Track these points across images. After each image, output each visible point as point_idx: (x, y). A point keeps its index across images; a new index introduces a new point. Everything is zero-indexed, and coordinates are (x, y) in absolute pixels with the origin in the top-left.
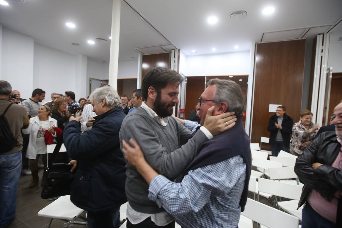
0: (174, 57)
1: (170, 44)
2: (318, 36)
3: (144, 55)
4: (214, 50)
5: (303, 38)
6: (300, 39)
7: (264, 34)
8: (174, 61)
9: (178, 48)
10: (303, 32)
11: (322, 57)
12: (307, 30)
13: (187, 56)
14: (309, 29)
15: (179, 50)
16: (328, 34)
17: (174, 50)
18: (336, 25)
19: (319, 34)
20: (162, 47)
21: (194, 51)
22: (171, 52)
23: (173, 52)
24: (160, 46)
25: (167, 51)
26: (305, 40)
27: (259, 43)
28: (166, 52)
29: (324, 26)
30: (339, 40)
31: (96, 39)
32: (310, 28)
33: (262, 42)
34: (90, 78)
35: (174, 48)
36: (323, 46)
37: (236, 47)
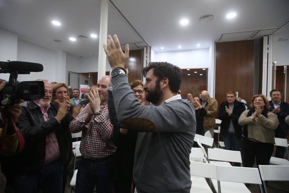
0: (147, 53)
1: (144, 42)
2: (264, 37)
4: (180, 47)
6: (249, 39)
7: (223, 34)
8: (147, 56)
9: (149, 45)
10: (252, 35)
11: (268, 53)
13: (156, 53)
14: (258, 32)
15: (150, 47)
16: (272, 35)
17: (146, 47)
18: (279, 29)
19: (265, 36)
20: (136, 44)
21: (162, 48)
22: (143, 50)
23: (145, 49)
24: (134, 43)
26: (253, 40)
27: (218, 42)
28: (139, 49)
29: (268, 29)
30: (278, 41)
31: (78, 36)
32: (259, 31)
33: (220, 41)
34: (69, 72)
35: (146, 45)
36: (269, 45)
37: (198, 45)
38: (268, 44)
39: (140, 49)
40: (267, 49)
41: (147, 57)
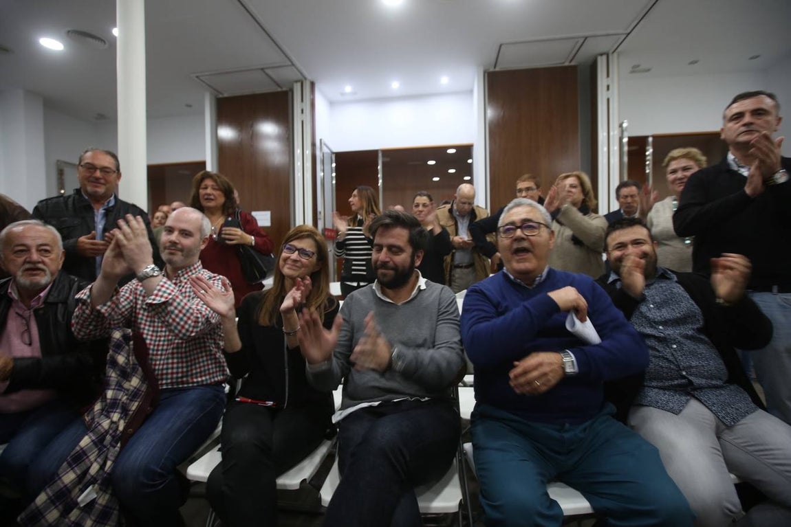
0: (302, 100)
1: (290, 63)
2: (599, 58)
3: (221, 96)
4: (395, 85)
5: (573, 64)
6: (567, 64)
7: (501, 46)
8: (302, 110)
9: (309, 77)
10: (575, 46)
11: (609, 100)
12: (582, 41)
13: (332, 104)
14: (585, 40)
15: (313, 84)
16: (615, 54)
17: (299, 85)
18: (629, 34)
19: (601, 55)
20: (269, 71)
21: (348, 89)
22: (292, 90)
23: (297, 88)
24: (262, 69)
25: (281, 88)
26: (574, 68)
27: (492, 70)
28: (279, 90)
29: (608, 35)
32: (586, 38)
33: (497, 69)
34: (58, 161)
35: (300, 77)
36: (609, 79)
37: (444, 80)
38: (608, 76)
39: (284, 89)
40: (605, 88)
41: (304, 111)
